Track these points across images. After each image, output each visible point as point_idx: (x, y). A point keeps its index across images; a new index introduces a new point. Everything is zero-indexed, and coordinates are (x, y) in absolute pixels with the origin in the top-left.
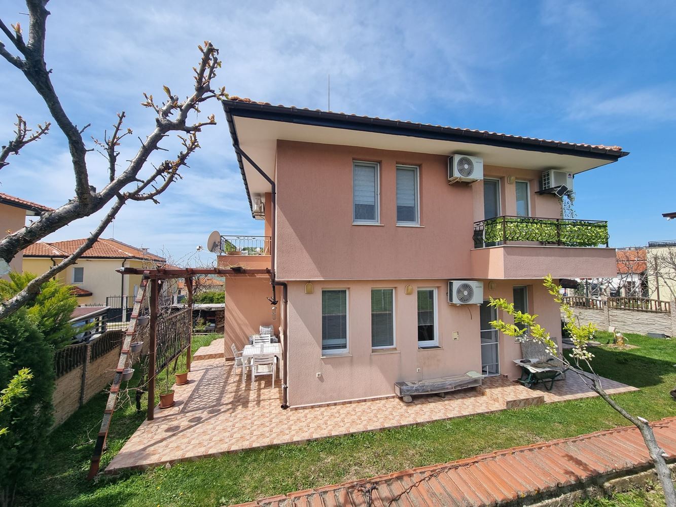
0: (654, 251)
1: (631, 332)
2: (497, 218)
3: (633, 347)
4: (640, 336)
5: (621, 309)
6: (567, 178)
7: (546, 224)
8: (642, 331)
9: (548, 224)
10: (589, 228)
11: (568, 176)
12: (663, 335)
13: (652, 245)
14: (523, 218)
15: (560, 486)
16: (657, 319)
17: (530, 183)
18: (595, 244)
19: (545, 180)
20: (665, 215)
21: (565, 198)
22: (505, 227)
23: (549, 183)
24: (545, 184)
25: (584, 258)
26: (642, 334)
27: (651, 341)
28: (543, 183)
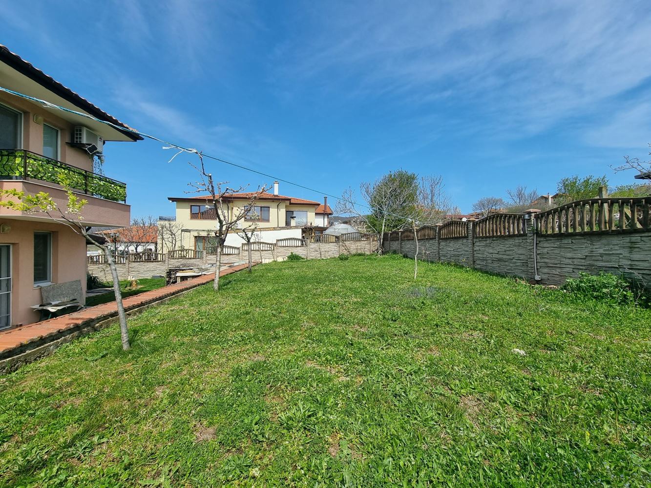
0: (162, 223)
1: (143, 278)
2: (16, 151)
3: (142, 286)
4: (147, 279)
5: (137, 261)
6: (98, 141)
7: (74, 172)
8: (148, 276)
9: (77, 173)
10: (113, 185)
11: (99, 139)
12: (161, 276)
13: (161, 219)
14: (50, 160)
15: (60, 331)
16: (158, 266)
17: (61, 133)
18: (117, 200)
19: (77, 135)
20: (169, 199)
21: (96, 158)
22: (25, 163)
23: (80, 138)
24: (77, 138)
25: (107, 209)
26: (149, 278)
27: (154, 281)
28: (75, 136)
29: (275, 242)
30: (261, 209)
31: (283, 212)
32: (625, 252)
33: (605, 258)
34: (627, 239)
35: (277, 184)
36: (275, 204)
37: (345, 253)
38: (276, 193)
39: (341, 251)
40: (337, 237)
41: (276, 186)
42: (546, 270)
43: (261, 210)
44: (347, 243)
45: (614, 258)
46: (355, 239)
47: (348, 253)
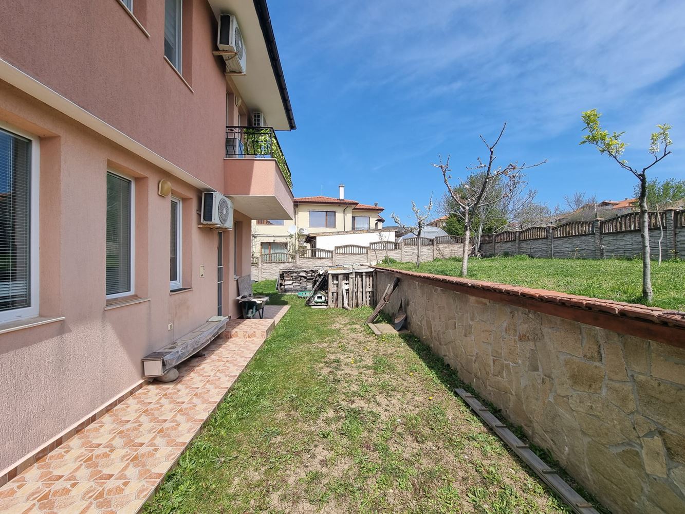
22: (271, 140)
28: (253, 122)
29: (369, 245)
30: (326, 214)
31: (349, 216)
35: (343, 188)
36: (341, 209)
37: (439, 257)
38: (342, 197)
39: (435, 255)
40: (431, 240)
41: (342, 190)
43: (326, 216)
44: (441, 247)
46: (448, 243)
47: (442, 257)
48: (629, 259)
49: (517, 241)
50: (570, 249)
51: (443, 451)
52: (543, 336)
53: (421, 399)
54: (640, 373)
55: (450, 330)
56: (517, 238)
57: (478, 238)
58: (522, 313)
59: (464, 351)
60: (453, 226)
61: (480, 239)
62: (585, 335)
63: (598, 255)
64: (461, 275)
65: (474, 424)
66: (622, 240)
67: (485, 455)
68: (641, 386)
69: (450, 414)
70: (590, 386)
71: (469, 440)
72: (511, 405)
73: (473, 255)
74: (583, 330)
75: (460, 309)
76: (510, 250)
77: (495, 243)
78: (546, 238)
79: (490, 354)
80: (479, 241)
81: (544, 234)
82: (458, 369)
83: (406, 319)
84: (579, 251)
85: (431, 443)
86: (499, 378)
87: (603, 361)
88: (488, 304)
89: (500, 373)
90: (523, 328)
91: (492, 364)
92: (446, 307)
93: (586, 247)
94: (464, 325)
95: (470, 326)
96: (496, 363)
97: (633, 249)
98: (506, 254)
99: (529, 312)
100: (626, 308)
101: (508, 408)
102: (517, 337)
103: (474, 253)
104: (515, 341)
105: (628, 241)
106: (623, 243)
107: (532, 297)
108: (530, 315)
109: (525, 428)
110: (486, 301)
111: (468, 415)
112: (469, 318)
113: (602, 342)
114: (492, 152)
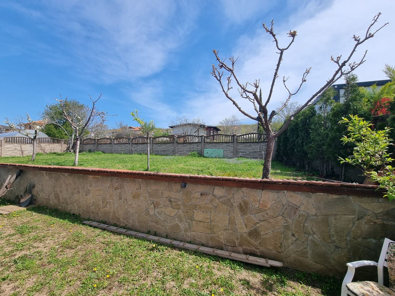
32: (196, 147)
33: (193, 148)
34: (197, 144)
37: (41, 152)
39: (37, 150)
42: (179, 153)
44: (43, 145)
45: (194, 148)
46: (48, 142)
47: (43, 152)
48: (141, 154)
49: (96, 144)
50: (121, 149)
51: (87, 246)
52: (124, 186)
53: (64, 234)
54: (149, 189)
55: (75, 195)
56: (96, 142)
57: (72, 141)
58: (116, 179)
59: (85, 203)
60: (52, 131)
61: (73, 141)
62: (136, 182)
63: (131, 152)
64: (74, 165)
65: (96, 231)
66: (139, 147)
67: (105, 238)
68: (149, 193)
69: (84, 233)
70: (138, 197)
71: (97, 237)
72: (111, 217)
73: (68, 151)
74: (136, 181)
75: (83, 183)
76: (92, 149)
77: (83, 144)
78: (111, 143)
79: (101, 199)
80: (72, 142)
81: (109, 141)
82: (81, 213)
83: (32, 197)
84: (124, 150)
85: (80, 246)
86: (106, 208)
87: (141, 189)
88: (100, 178)
89: (106, 206)
90: (116, 185)
91: (101, 203)
92: (72, 183)
93: (127, 149)
94: (85, 190)
95: (89, 190)
96: (104, 202)
97: (142, 150)
98: (90, 151)
99: (119, 178)
100: (146, 173)
101: (109, 219)
102: (114, 189)
103: (69, 150)
104: (113, 191)
105: (140, 147)
106: (139, 148)
107: (120, 173)
108: (119, 180)
109: (117, 223)
110: (99, 177)
111: (92, 229)
112: (89, 186)
113: (141, 184)
114: (94, 104)
